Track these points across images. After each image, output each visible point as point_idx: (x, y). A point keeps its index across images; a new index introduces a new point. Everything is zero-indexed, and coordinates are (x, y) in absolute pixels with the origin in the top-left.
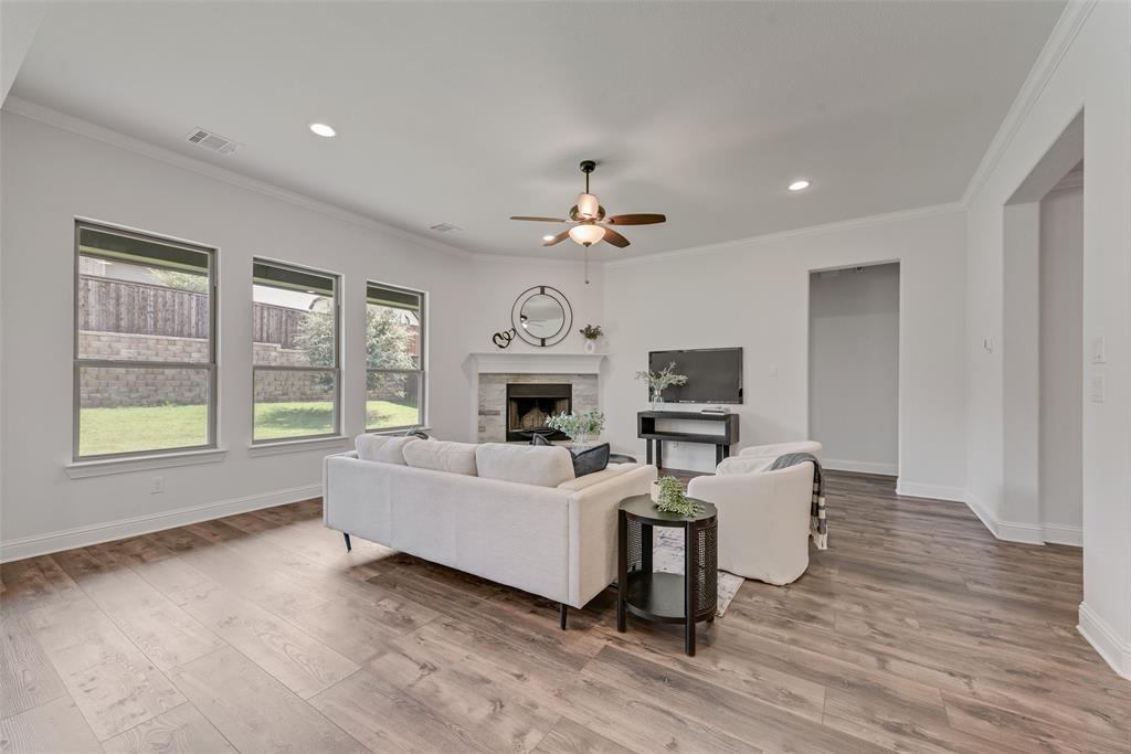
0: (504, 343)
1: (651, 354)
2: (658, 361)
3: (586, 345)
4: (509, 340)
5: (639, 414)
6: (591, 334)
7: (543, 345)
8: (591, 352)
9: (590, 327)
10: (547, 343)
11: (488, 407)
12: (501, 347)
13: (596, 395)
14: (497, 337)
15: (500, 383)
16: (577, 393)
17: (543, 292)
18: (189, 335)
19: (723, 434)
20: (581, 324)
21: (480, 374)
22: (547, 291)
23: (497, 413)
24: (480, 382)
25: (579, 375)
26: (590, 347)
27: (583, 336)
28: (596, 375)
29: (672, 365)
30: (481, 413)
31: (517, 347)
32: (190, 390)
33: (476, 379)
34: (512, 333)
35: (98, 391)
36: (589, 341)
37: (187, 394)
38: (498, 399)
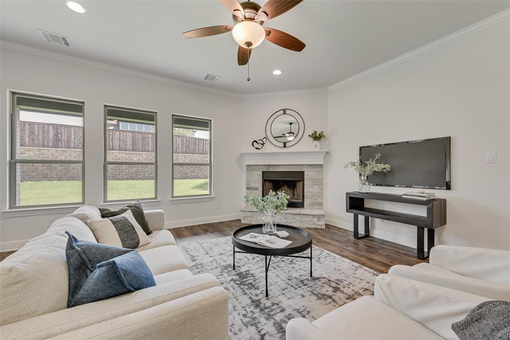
0: (260, 146)
1: (361, 148)
2: (366, 153)
3: (313, 146)
4: (263, 144)
5: (347, 193)
6: (317, 137)
7: (285, 146)
8: (317, 150)
9: (316, 132)
10: (287, 145)
11: (252, 185)
12: (257, 148)
13: (322, 179)
14: (255, 143)
15: (259, 170)
16: (308, 177)
17: (285, 113)
18: (179, 153)
19: (425, 215)
20: (310, 131)
21: (247, 165)
22: (287, 112)
23: (256, 189)
24: (247, 170)
25: (309, 165)
26: (316, 146)
27: (311, 139)
28: (321, 165)
29: (378, 156)
30: (247, 188)
31: (269, 148)
32: (179, 174)
33: (245, 168)
34: (265, 140)
35: (151, 174)
36: (316, 142)
37: (178, 175)
38: (257, 180)
